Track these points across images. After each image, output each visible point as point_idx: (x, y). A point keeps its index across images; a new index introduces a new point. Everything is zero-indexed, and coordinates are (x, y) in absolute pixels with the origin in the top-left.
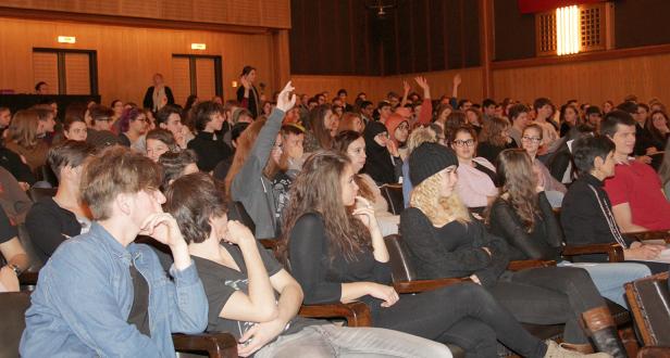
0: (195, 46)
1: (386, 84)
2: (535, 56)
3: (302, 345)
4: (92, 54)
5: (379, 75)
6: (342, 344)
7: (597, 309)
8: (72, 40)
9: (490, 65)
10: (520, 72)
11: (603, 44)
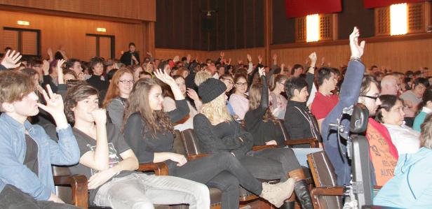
0: (99, 30)
1: (209, 55)
2: (294, 42)
3: (126, 183)
4: (38, 32)
5: (206, 50)
6: (149, 184)
7: (295, 171)
8: (27, 23)
9: (270, 47)
10: (286, 51)
11: (332, 37)
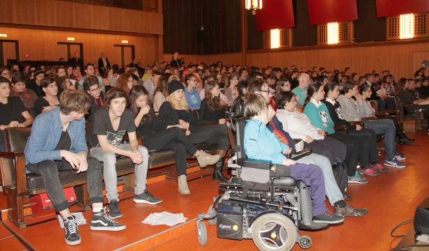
0: (123, 42)
2: (262, 49)
4: (81, 45)
8: (73, 39)
9: (245, 52)
10: (256, 55)
11: (288, 45)
